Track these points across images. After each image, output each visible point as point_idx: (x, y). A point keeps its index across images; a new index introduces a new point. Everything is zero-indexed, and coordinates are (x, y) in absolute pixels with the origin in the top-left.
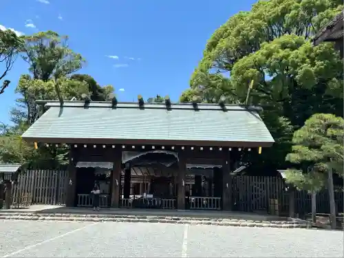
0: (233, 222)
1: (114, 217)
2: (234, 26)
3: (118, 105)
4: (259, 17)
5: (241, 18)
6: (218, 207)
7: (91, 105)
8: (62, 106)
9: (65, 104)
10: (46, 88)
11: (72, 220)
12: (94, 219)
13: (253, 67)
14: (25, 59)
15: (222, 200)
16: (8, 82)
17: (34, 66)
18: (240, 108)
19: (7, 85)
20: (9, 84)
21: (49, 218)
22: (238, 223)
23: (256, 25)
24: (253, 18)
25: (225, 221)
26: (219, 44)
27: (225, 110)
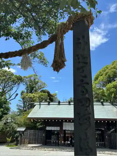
0: (110, 152)
1: (62, 149)
2: (105, 71)
3: (61, 104)
4: (114, 68)
5: (107, 68)
6: (103, 146)
7: (51, 104)
8: (40, 105)
9: (41, 104)
10: (32, 97)
11: (46, 150)
12: (54, 150)
13: (113, 88)
14: (24, 85)
15: (105, 143)
16: (18, 94)
17: (27, 87)
18: (109, 104)
19: (17, 95)
20: (18, 95)
21: (37, 149)
22: (112, 153)
23: (113, 71)
24: (112, 68)
25: (106, 152)
26: (99, 78)
27: (103, 105)
